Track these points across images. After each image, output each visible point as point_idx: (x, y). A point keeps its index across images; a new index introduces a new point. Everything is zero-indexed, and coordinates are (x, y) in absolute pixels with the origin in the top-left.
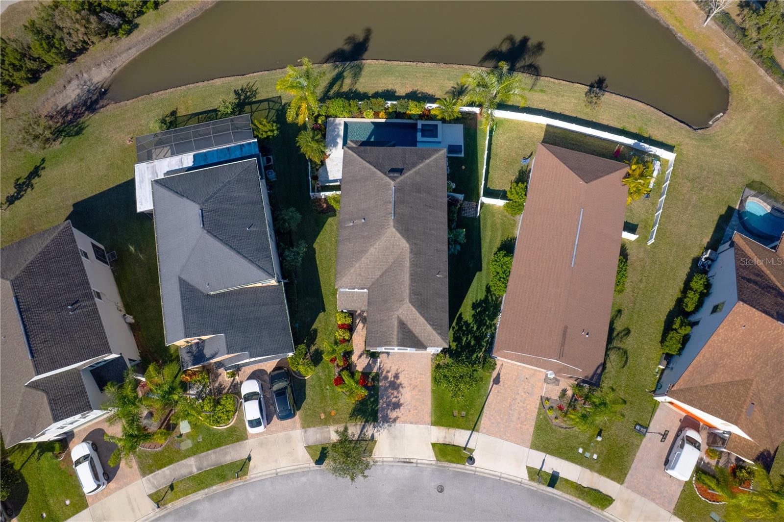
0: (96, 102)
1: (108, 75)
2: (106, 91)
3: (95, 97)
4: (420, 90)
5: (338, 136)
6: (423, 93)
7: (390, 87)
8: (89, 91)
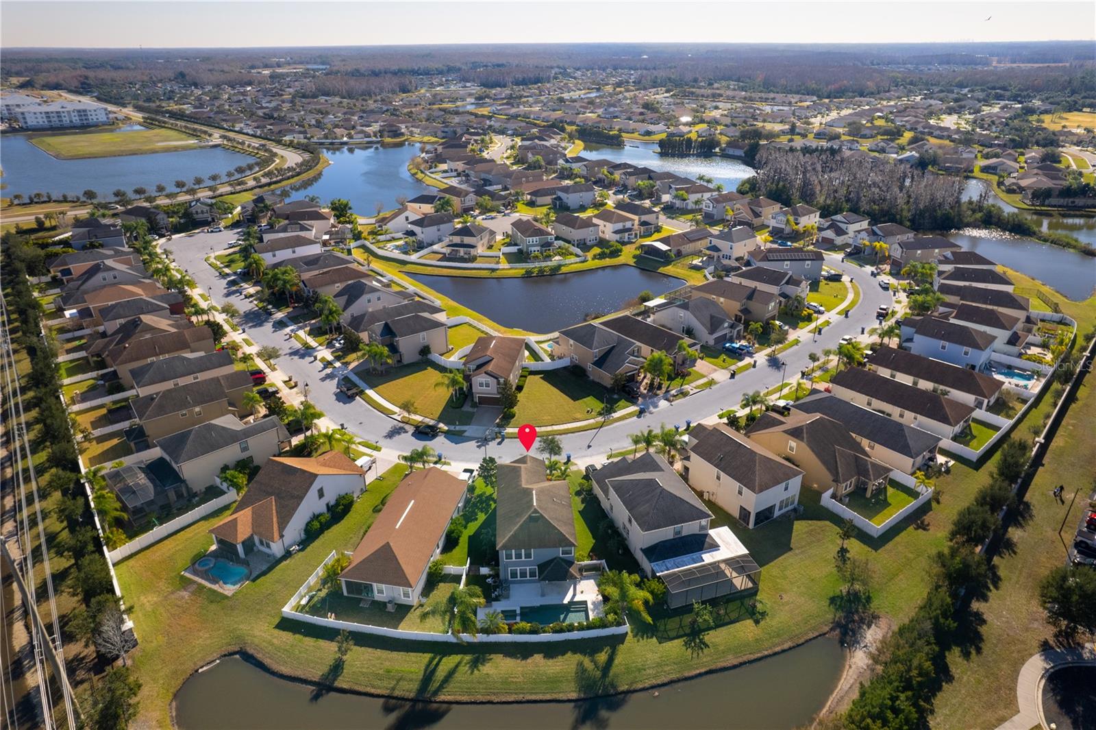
0: (844, 633)
1: (853, 660)
2: (842, 645)
3: (848, 638)
4: (519, 661)
5: (593, 611)
6: (517, 658)
7: (550, 662)
8: (858, 643)
